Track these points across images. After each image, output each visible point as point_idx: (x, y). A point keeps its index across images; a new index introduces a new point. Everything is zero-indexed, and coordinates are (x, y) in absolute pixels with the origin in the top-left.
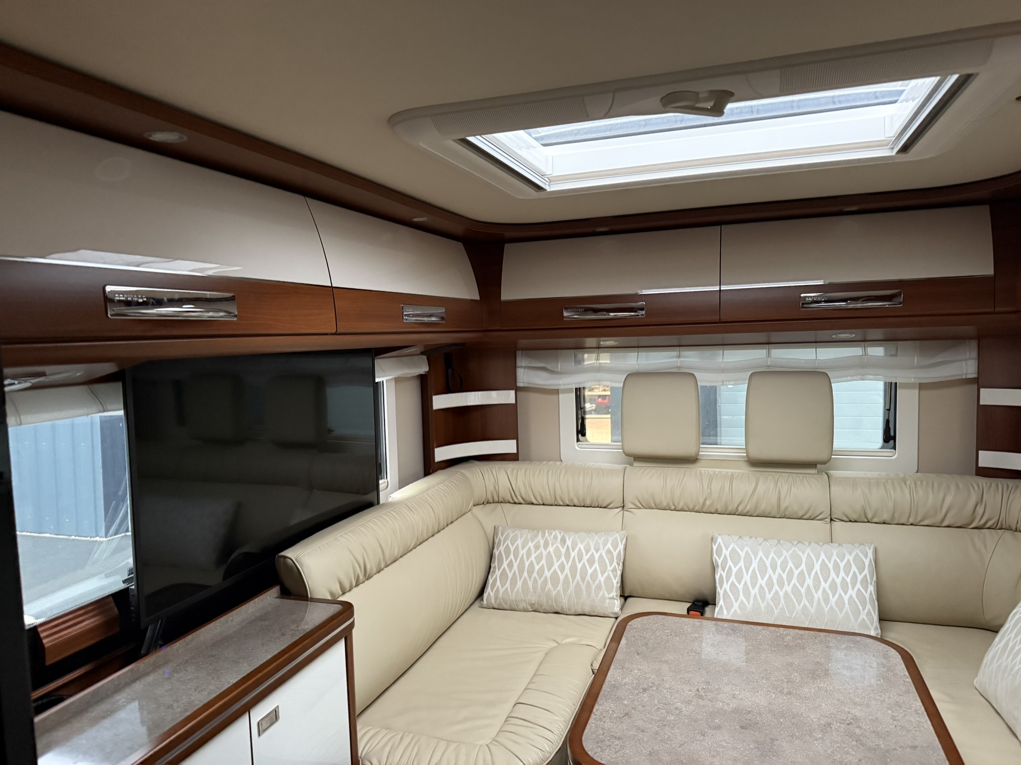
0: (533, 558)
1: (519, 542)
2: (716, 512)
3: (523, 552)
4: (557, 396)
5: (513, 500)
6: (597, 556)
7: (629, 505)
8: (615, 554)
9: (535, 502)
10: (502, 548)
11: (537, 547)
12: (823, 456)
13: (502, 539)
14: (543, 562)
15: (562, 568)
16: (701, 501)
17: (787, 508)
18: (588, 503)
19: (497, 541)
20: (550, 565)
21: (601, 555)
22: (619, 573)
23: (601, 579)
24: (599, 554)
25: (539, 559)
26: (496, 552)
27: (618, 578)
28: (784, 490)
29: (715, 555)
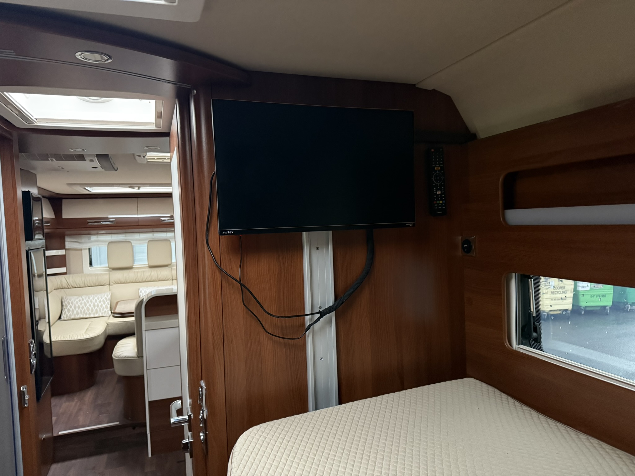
0: (79, 304)
1: (73, 300)
2: (140, 282)
3: (75, 303)
4: (81, 252)
5: (68, 287)
6: (102, 300)
7: (111, 283)
8: (108, 298)
9: (77, 287)
10: (66, 302)
11: (80, 301)
12: (169, 263)
13: (66, 300)
14: (83, 304)
15: (90, 305)
16: (135, 279)
17: (160, 278)
18: (97, 284)
19: (63, 301)
20: (86, 305)
21: (103, 300)
22: (109, 303)
23: (104, 306)
24: (102, 299)
25: (81, 304)
26: (64, 304)
27: (109, 305)
28: (159, 273)
29: (140, 293)
